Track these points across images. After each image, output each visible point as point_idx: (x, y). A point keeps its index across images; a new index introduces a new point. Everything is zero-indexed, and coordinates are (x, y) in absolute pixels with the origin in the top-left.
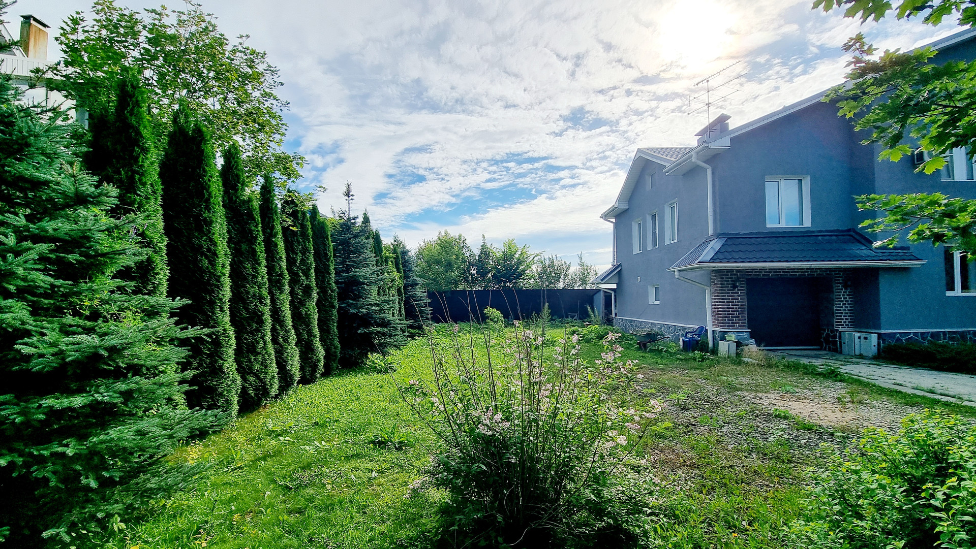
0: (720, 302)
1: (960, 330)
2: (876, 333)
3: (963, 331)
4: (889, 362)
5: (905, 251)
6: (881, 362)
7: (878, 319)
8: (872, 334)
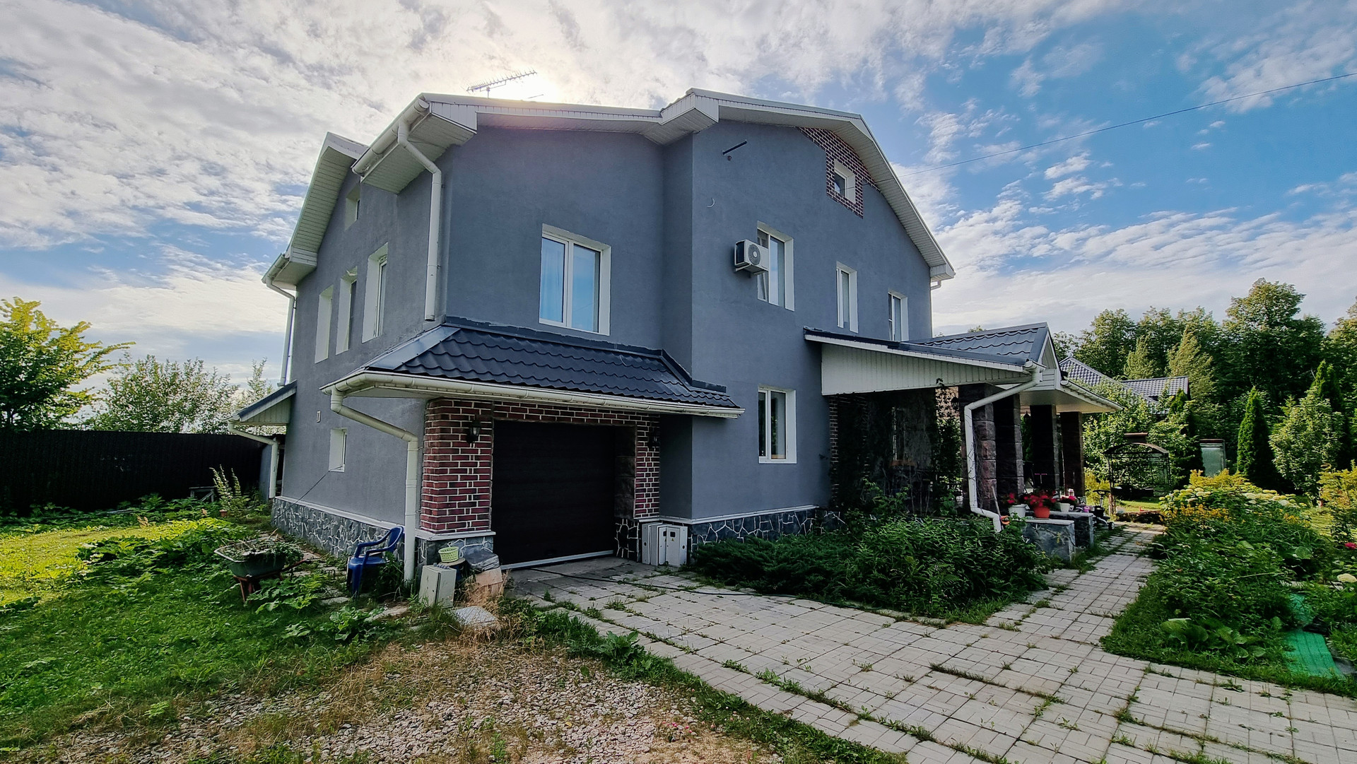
0: (436, 471)
1: (772, 512)
2: (685, 525)
3: (774, 515)
4: (703, 579)
5: (722, 393)
6: (693, 581)
7: (689, 501)
8: (681, 527)
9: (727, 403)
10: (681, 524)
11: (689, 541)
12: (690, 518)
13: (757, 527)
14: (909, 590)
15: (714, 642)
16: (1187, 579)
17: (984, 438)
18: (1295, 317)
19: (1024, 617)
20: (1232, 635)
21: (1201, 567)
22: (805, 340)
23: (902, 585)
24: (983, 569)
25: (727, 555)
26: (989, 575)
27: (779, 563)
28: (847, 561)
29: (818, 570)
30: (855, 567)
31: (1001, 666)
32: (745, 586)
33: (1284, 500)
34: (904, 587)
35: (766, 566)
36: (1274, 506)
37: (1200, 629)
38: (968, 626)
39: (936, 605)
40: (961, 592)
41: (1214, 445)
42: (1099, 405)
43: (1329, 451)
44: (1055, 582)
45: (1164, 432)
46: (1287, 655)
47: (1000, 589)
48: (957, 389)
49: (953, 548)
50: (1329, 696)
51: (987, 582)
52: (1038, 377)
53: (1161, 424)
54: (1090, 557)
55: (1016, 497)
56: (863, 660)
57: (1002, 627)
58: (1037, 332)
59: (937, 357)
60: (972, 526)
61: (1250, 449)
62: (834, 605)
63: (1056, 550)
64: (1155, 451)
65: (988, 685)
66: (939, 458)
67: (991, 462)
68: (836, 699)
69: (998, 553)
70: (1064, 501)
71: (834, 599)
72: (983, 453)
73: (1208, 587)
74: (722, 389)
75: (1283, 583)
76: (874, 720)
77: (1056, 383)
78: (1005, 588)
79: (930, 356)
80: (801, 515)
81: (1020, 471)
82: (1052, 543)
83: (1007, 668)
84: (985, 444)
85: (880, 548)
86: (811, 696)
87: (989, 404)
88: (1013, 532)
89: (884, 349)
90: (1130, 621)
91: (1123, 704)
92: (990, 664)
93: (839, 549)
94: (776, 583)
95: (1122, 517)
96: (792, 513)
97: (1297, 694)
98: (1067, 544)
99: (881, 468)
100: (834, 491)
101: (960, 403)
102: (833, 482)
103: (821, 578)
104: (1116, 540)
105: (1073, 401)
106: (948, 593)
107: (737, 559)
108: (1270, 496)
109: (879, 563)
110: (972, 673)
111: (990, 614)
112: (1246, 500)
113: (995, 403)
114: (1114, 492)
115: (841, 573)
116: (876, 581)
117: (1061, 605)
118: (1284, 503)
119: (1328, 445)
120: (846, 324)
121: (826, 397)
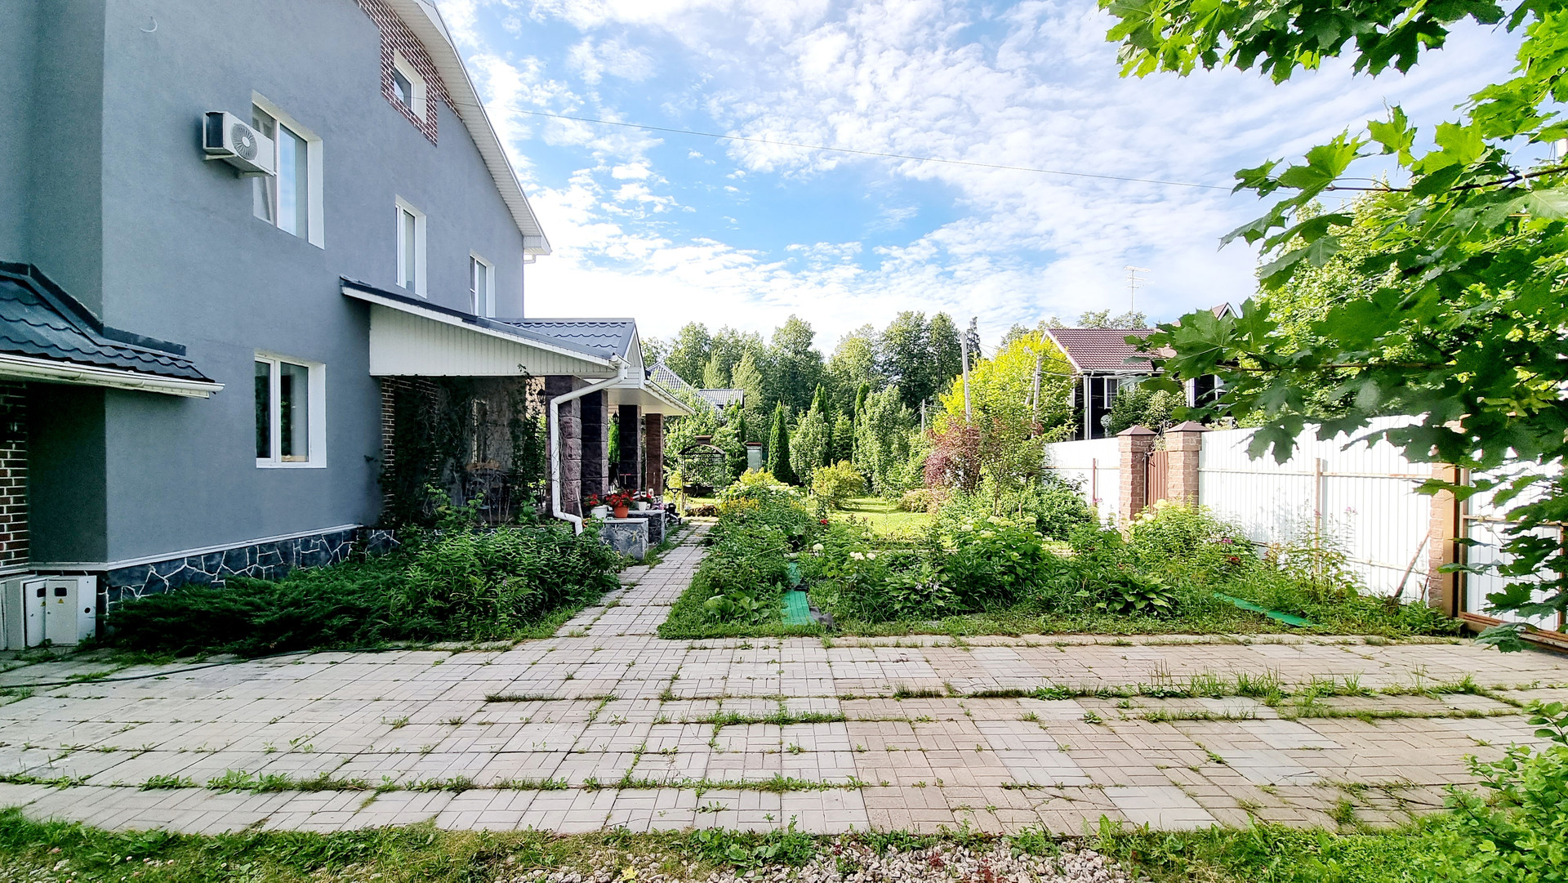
1: (281, 538)
2: (91, 573)
3: (285, 543)
4: (131, 655)
5: (175, 356)
6: (108, 663)
7: (103, 532)
8: (81, 578)
9: (189, 372)
10: (81, 573)
11: (100, 601)
12: (103, 558)
13: (253, 562)
14: (473, 613)
15: (130, 755)
16: (724, 561)
17: (570, 436)
18: (810, 349)
19: (595, 620)
20: (750, 603)
21: (735, 548)
22: (343, 295)
23: (463, 611)
24: (559, 576)
25: (183, 610)
26: (564, 582)
27: (282, 608)
28: (392, 592)
29: (348, 609)
30: (403, 598)
31: (564, 678)
32: (215, 653)
33: (792, 490)
34: (466, 611)
35: (258, 617)
36: (785, 495)
37: (730, 601)
38: (536, 642)
39: (504, 626)
40: (534, 606)
41: (755, 447)
42: (677, 407)
43: (820, 452)
44: (627, 581)
45: (725, 436)
46: (783, 612)
47: (574, 596)
48: (543, 379)
49: (527, 558)
50: (805, 638)
51: (562, 591)
52: (623, 373)
53: (723, 429)
54: (660, 551)
55: (601, 500)
56: (396, 716)
57: (572, 636)
58: (624, 327)
59: (521, 340)
60: (551, 532)
61: (777, 451)
62: (369, 652)
63: (632, 548)
64: (717, 453)
65: (548, 703)
66: (522, 458)
67: (576, 463)
68: (346, 779)
69: (574, 558)
70: (642, 500)
71: (369, 644)
72: (568, 452)
73: (738, 565)
74: (181, 350)
75: (785, 555)
76: (399, 788)
77: (640, 382)
78: (580, 593)
79: (514, 338)
80: (332, 539)
81: (605, 472)
82: (629, 542)
83: (570, 678)
84: (570, 442)
85: (439, 569)
86: (305, 788)
87: (576, 399)
88: (591, 534)
89: (457, 321)
90: (683, 606)
91: (666, 684)
92: (553, 678)
93: (384, 578)
94: (275, 638)
95: (690, 513)
96: (319, 537)
97: (786, 641)
98: (641, 542)
99: (451, 471)
100: (388, 503)
101: (546, 395)
102: (385, 491)
103: (348, 620)
104: (683, 534)
105: (654, 401)
106: (519, 611)
107: (202, 615)
108: (784, 487)
109: (436, 588)
110: (532, 694)
111: (561, 624)
112: (770, 492)
113: (583, 398)
114: (686, 490)
115: (383, 607)
116: (431, 611)
117: (629, 602)
118: (792, 492)
119: (819, 448)
120: (411, 285)
121: (376, 378)
